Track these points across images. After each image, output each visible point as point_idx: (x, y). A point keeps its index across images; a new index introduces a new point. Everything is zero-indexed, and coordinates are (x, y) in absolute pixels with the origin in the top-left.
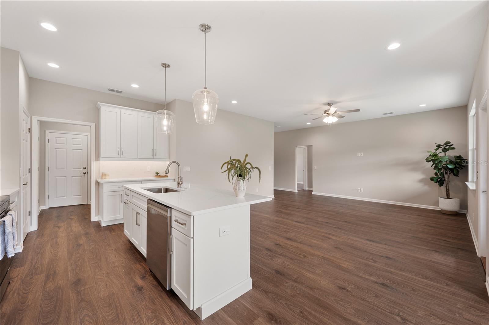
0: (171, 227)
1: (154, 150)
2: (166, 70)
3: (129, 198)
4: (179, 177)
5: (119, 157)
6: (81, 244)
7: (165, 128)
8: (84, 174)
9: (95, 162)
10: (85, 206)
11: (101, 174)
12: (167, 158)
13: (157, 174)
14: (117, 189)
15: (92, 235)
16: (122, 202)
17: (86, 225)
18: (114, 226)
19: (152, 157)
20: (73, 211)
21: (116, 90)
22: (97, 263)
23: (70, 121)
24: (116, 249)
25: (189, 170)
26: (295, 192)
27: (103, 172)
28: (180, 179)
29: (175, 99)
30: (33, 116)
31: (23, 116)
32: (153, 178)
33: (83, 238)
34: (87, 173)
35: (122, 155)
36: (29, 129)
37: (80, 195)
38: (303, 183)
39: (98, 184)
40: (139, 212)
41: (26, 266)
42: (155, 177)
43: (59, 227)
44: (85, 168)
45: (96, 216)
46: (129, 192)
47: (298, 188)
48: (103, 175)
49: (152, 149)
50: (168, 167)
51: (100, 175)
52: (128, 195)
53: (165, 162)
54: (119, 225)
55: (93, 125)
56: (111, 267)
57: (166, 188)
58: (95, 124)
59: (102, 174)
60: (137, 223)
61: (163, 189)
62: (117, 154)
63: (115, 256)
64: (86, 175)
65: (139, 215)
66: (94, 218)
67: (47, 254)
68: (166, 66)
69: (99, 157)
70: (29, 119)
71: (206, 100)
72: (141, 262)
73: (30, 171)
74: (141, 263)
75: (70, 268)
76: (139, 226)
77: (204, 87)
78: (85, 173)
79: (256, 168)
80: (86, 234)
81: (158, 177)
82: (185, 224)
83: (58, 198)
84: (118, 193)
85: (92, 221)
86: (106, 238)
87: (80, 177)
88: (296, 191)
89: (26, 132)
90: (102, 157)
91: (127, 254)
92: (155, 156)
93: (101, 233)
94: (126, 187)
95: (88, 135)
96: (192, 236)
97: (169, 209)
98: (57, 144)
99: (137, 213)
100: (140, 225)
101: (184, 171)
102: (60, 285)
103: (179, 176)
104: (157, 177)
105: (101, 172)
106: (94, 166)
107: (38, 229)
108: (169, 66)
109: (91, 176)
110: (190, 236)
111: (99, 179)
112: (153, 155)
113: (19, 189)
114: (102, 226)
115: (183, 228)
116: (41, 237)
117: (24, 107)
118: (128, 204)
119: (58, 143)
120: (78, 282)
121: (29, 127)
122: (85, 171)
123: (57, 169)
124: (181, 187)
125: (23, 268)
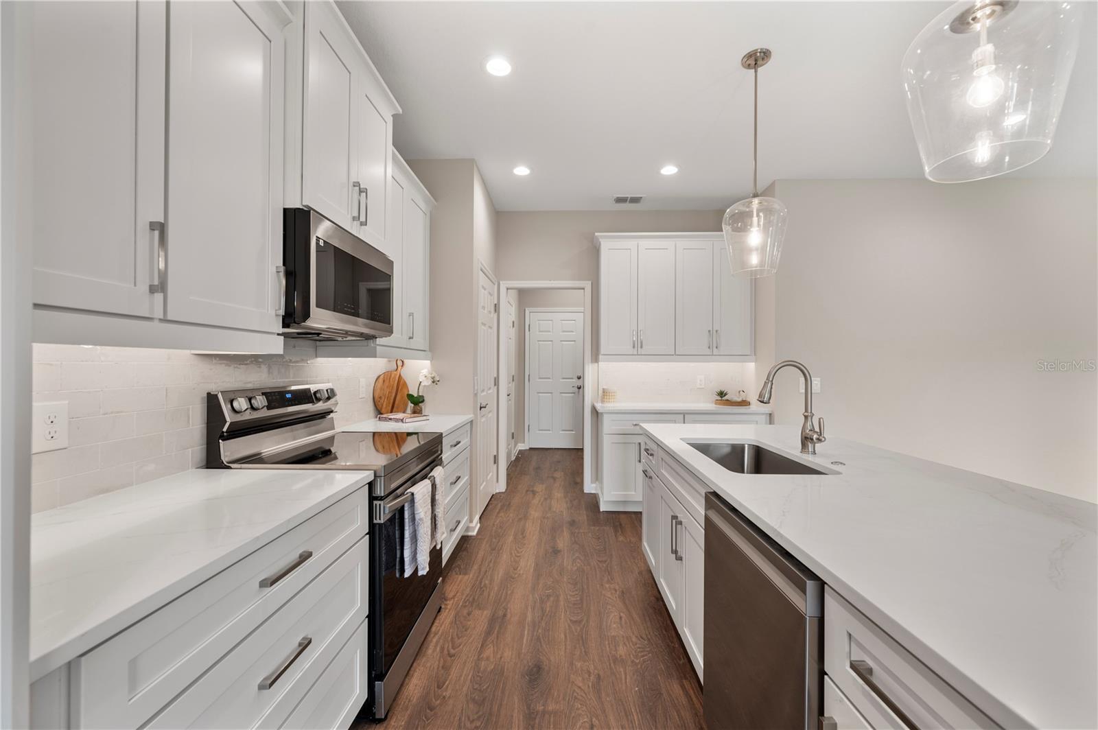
1: (714, 332)
2: (758, 75)
3: (653, 463)
4: (806, 417)
5: (636, 353)
6: (559, 549)
7: (755, 258)
9: (590, 365)
10: (576, 454)
11: (601, 392)
12: (749, 354)
13: (721, 397)
14: (631, 429)
15: (581, 531)
16: (640, 461)
17: (574, 500)
18: (622, 516)
19: (708, 352)
20: (559, 462)
21: (629, 196)
22: (580, 622)
23: (552, 282)
24: (623, 592)
27: (604, 387)
28: (809, 423)
30: (501, 282)
31: (482, 280)
32: (711, 406)
33: (565, 533)
35: (641, 347)
36: (496, 304)
37: (572, 431)
39: (595, 413)
40: (679, 515)
41: (471, 575)
42: (716, 404)
43: (534, 493)
44: (579, 378)
45: (592, 483)
46: (651, 446)
48: (605, 394)
49: (709, 331)
52: (652, 455)
53: (740, 364)
54: (633, 516)
55: (588, 285)
56: (608, 656)
57: (758, 447)
58: (590, 282)
59: (604, 392)
60: (674, 548)
61: (748, 449)
62: (632, 345)
63: (621, 618)
64: (581, 390)
65: (679, 526)
66: (588, 486)
67: (505, 556)
68: (756, 59)
69: (598, 354)
70: (496, 286)
72: (686, 679)
73: (497, 382)
74: (684, 681)
75: (529, 618)
76: (679, 561)
78: (579, 388)
80: (572, 523)
81: (724, 404)
83: (541, 432)
85: (585, 491)
86: (605, 550)
87: (573, 394)
89: (490, 312)
90: (602, 353)
91: (649, 623)
92: (717, 347)
93: (598, 528)
94: (647, 431)
98: (542, 332)
99: (674, 517)
100: (682, 560)
102: (505, 662)
103: (806, 411)
104: (720, 404)
106: (590, 371)
107: (506, 490)
108: (766, 54)
109: (583, 396)
111: (597, 402)
112: (711, 347)
113: (472, 416)
114: (601, 510)
116: (506, 510)
117: (483, 262)
118: (651, 478)
119: (541, 330)
120: (535, 674)
121: (496, 302)
122: (579, 383)
123: (540, 378)
124: (814, 453)
125: (466, 577)
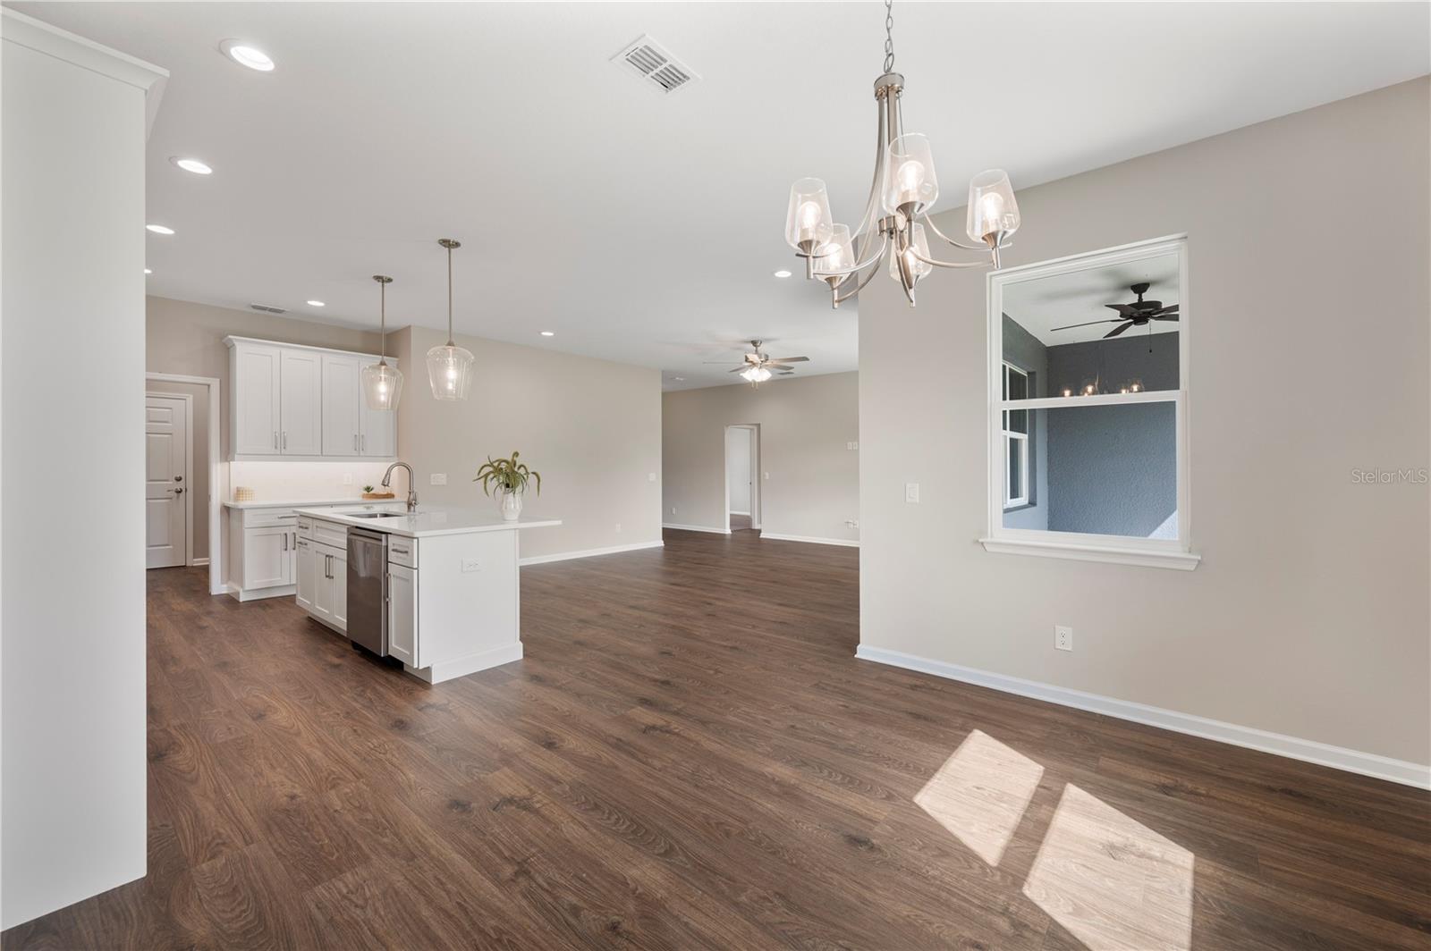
0: (388, 562)
2: (385, 288)
3: (308, 534)
5: (279, 453)
7: (383, 398)
8: (176, 494)
9: (219, 463)
10: (183, 570)
11: (235, 490)
12: (384, 455)
17: (201, 603)
19: (355, 453)
21: (269, 306)
25: (444, 482)
26: (725, 535)
27: (239, 486)
29: (410, 327)
34: (184, 490)
35: (285, 446)
38: (748, 514)
39: (227, 510)
40: (331, 554)
44: (179, 479)
45: (224, 585)
46: (309, 521)
47: (731, 525)
48: (240, 493)
49: (355, 436)
50: (388, 473)
51: (232, 494)
53: (380, 463)
55: (214, 383)
57: (385, 512)
58: (219, 380)
59: (238, 491)
60: (328, 574)
62: (274, 445)
65: (331, 559)
66: (218, 586)
69: (229, 453)
71: (450, 359)
72: (337, 644)
74: (336, 646)
76: (332, 580)
77: (448, 341)
79: (534, 473)
82: (406, 552)
84: (274, 531)
85: (213, 594)
88: (728, 531)
90: (237, 452)
92: (362, 449)
93: (241, 613)
95: (188, 399)
96: (415, 566)
97: (384, 536)
99: (327, 556)
100: (333, 577)
101: (432, 483)
105: (234, 486)
106: (218, 472)
110: (413, 564)
111: (230, 501)
112: (355, 450)
114: (241, 601)
115: (404, 559)
